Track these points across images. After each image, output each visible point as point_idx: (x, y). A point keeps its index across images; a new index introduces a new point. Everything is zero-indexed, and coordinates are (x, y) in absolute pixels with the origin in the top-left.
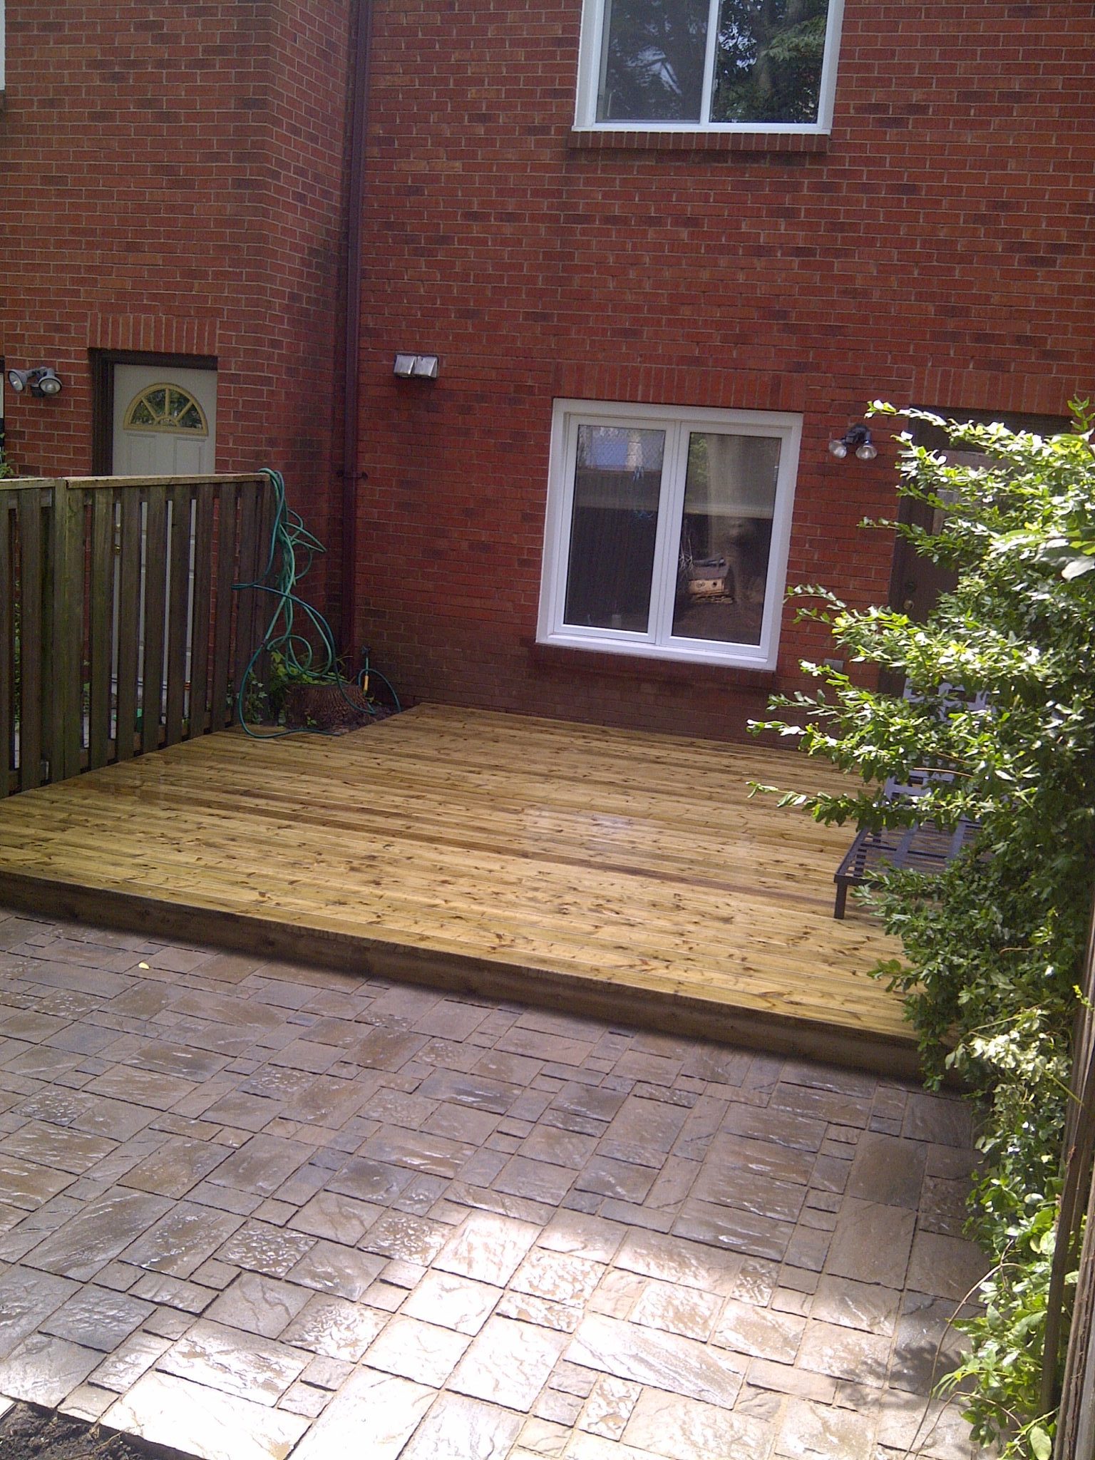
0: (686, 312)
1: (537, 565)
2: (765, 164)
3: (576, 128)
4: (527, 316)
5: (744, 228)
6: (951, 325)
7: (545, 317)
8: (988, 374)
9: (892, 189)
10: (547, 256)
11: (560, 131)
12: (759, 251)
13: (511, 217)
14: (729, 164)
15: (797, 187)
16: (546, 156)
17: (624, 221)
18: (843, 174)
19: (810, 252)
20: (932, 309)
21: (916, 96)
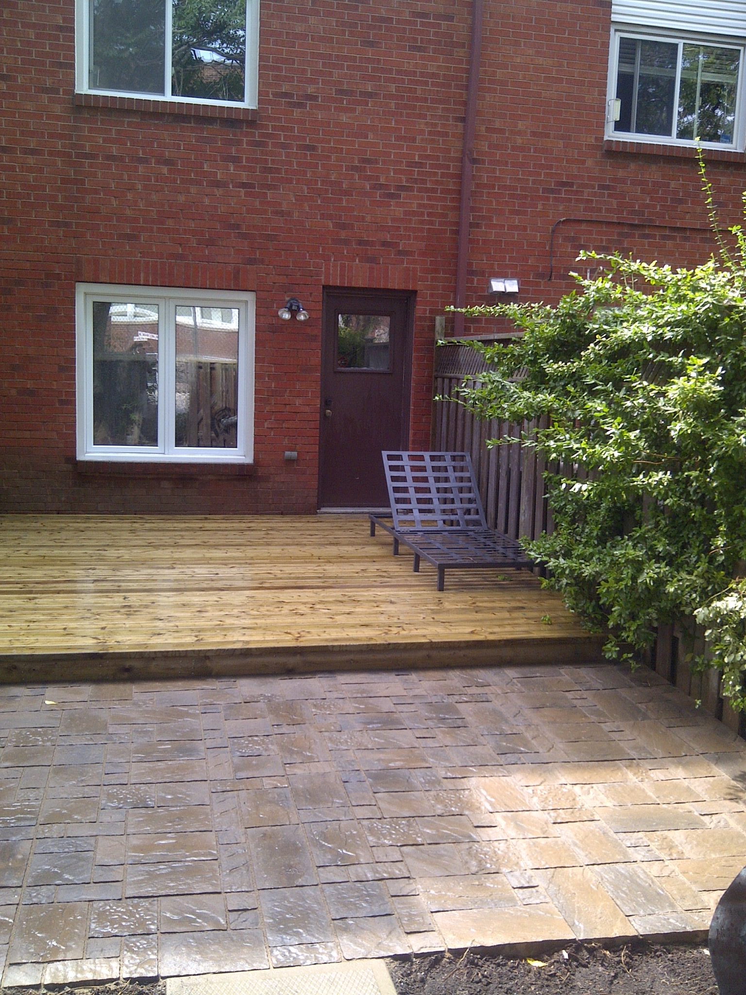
0: (170, 224)
1: (73, 403)
2: (217, 126)
3: (77, 91)
4: (52, 224)
5: (206, 168)
6: (343, 235)
7: (67, 225)
8: (368, 265)
9: (299, 147)
10: (64, 181)
11: (66, 92)
12: (217, 184)
13: (33, 152)
14: (193, 125)
15: (239, 142)
16: (58, 109)
17: (122, 159)
18: (268, 136)
19: (251, 186)
20: (331, 225)
21: (311, 90)
